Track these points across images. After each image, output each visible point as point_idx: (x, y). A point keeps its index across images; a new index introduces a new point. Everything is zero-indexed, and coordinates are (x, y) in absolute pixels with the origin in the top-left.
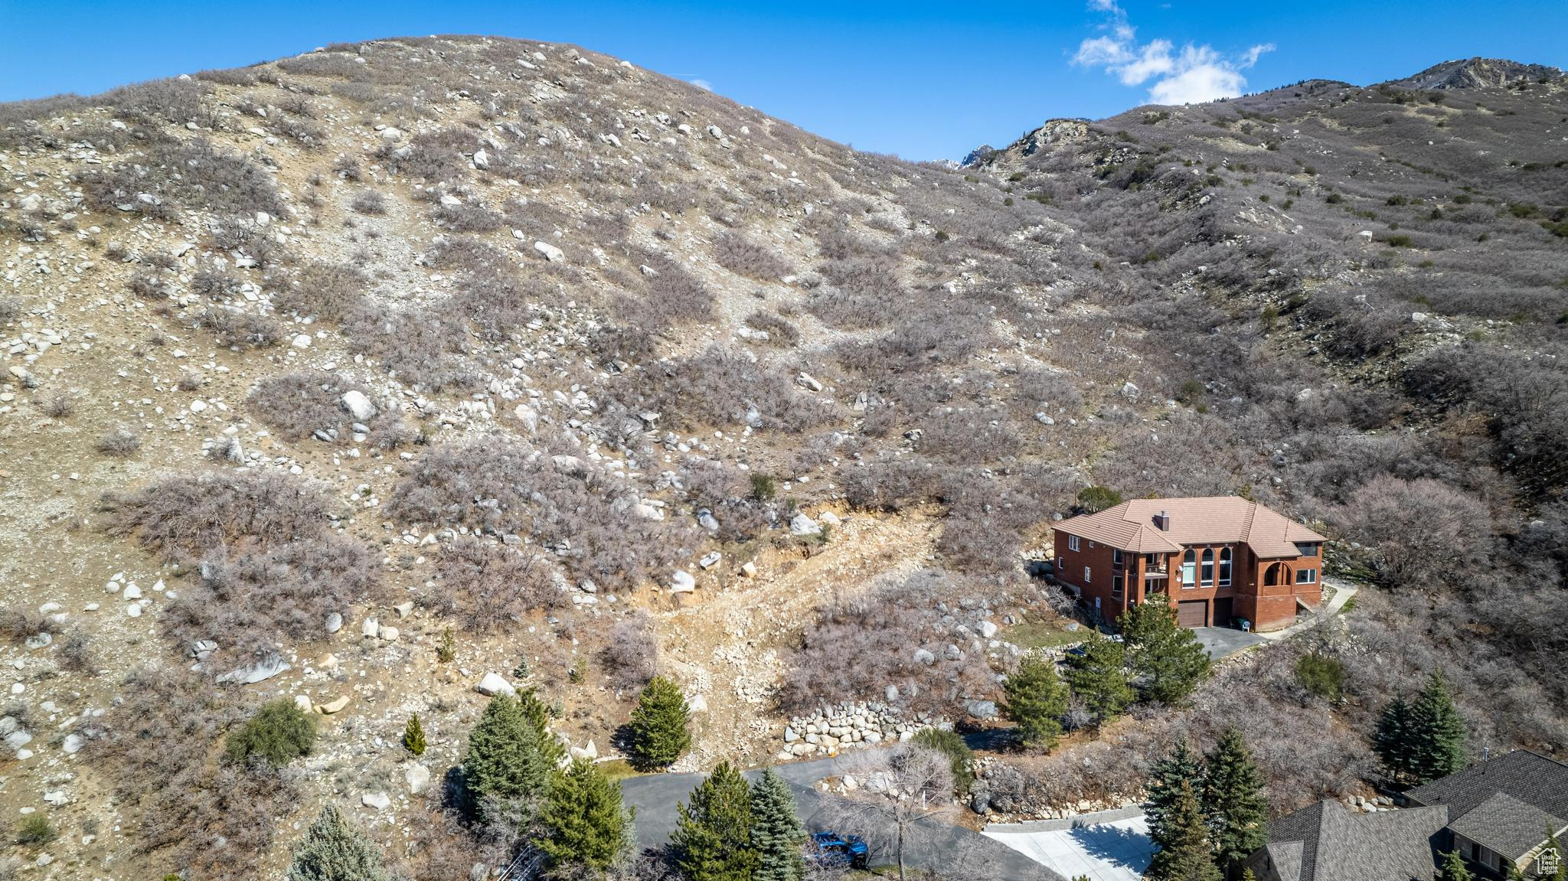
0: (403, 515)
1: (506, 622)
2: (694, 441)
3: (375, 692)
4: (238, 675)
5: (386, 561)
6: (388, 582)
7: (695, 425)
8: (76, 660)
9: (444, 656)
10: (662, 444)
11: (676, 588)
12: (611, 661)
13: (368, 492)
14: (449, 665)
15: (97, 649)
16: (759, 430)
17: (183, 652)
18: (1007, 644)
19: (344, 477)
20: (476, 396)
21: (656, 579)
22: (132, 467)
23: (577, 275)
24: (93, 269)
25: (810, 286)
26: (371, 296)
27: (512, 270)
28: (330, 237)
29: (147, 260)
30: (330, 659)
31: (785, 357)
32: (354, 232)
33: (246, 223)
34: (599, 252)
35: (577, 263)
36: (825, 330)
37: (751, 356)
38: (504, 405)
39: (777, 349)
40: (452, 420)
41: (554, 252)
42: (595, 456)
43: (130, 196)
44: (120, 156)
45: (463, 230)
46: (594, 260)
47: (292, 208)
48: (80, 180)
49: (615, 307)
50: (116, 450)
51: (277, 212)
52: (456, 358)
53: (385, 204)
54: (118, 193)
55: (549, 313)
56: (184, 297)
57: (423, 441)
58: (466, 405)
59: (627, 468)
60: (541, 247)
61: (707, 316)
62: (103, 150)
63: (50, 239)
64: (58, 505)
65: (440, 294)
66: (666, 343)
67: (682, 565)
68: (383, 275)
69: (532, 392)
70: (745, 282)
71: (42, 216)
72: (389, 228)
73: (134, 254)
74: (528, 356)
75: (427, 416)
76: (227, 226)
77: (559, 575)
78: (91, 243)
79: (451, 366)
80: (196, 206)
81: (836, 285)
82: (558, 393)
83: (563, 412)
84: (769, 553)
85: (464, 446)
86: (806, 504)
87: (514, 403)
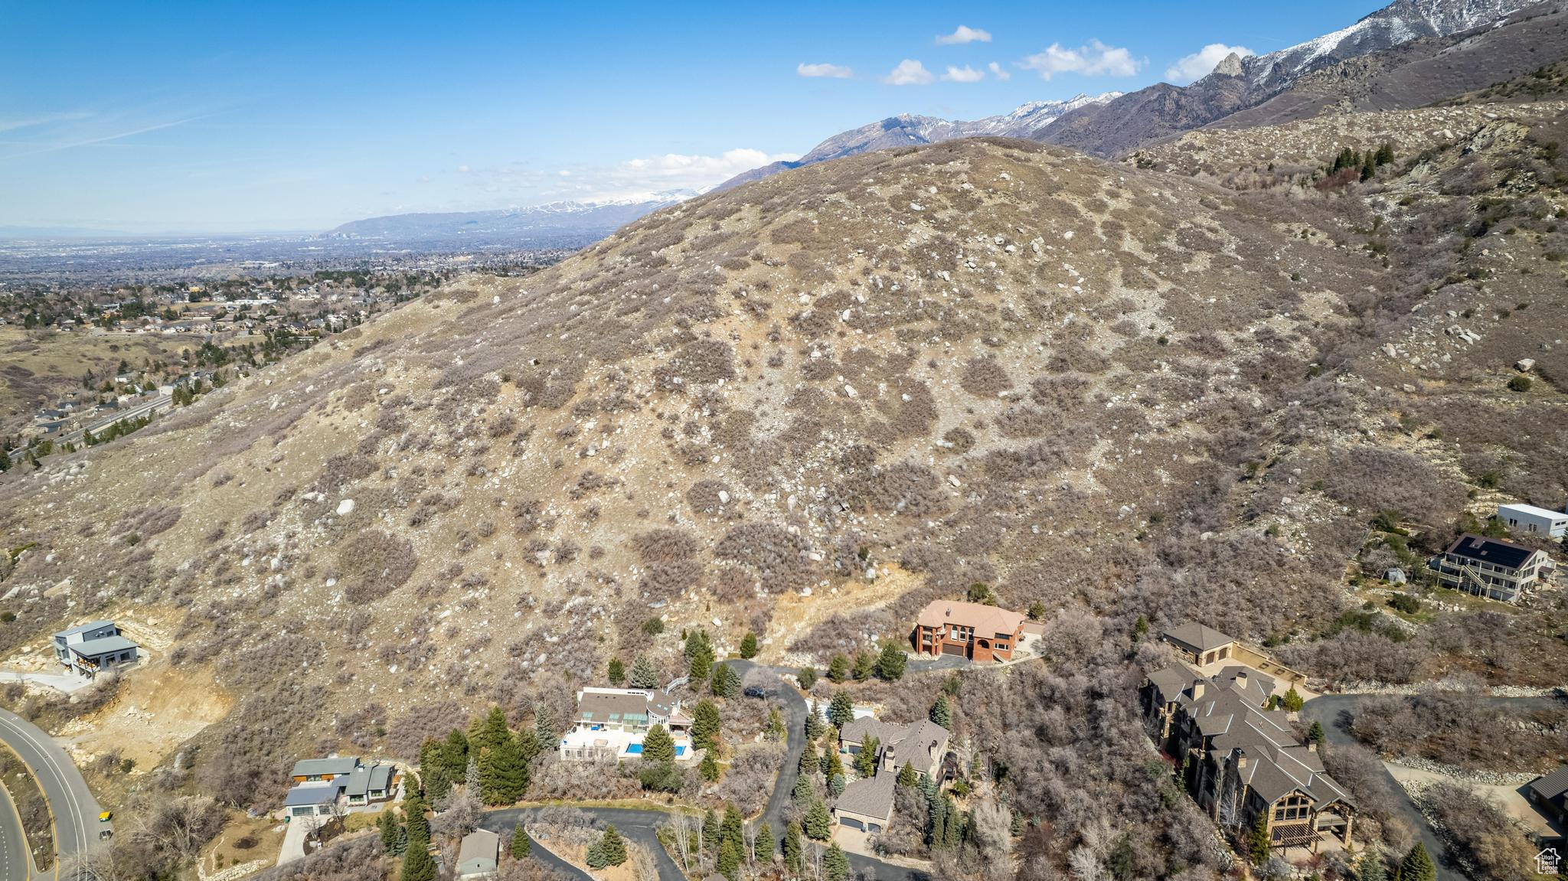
0: (721, 553)
1: (730, 601)
2: (861, 519)
4: (652, 605)
5: (706, 571)
6: (704, 579)
7: (868, 508)
8: (618, 592)
9: (708, 609)
11: (802, 594)
12: (754, 622)
13: (712, 540)
14: (708, 612)
15: (624, 590)
16: (899, 513)
17: (641, 595)
19: (708, 531)
20: (773, 492)
21: (796, 590)
22: (646, 522)
23: (859, 407)
24: (651, 425)
25: (1016, 399)
26: (753, 430)
27: (825, 407)
28: (749, 388)
29: (670, 418)
30: (678, 604)
31: (954, 461)
32: (762, 383)
33: (713, 387)
34: (883, 386)
35: (863, 398)
36: (996, 439)
37: (932, 460)
38: (784, 496)
39: (951, 456)
40: (757, 505)
41: (851, 391)
42: (811, 524)
43: (671, 380)
44: (673, 353)
45: (813, 378)
46: (876, 394)
47: (738, 371)
48: (656, 372)
49: (868, 429)
50: (643, 515)
51: (730, 375)
52: (774, 469)
53: (784, 358)
54: (667, 378)
55: (831, 437)
56: (679, 437)
57: (740, 516)
58: (767, 496)
59: (822, 533)
60: (849, 389)
61: (924, 431)
62: (667, 350)
63: (640, 409)
64: (623, 537)
65: (784, 427)
66: (885, 454)
67: (811, 585)
68: (764, 414)
69: (800, 488)
70: (968, 400)
71: (640, 397)
72: (779, 377)
73: (666, 415)
74: (808, 465)
75: (748, 503)
76: (704, 392)
77: (758, 585)
78: (653, 410)
79: (770, 474)
80: (695, 381)
81: (1034, 397)
82: (812, 488)
83: (810, 500)
84: (849, 583)
85: (755, 520)
86: (881, 562)
87: (789, 494)
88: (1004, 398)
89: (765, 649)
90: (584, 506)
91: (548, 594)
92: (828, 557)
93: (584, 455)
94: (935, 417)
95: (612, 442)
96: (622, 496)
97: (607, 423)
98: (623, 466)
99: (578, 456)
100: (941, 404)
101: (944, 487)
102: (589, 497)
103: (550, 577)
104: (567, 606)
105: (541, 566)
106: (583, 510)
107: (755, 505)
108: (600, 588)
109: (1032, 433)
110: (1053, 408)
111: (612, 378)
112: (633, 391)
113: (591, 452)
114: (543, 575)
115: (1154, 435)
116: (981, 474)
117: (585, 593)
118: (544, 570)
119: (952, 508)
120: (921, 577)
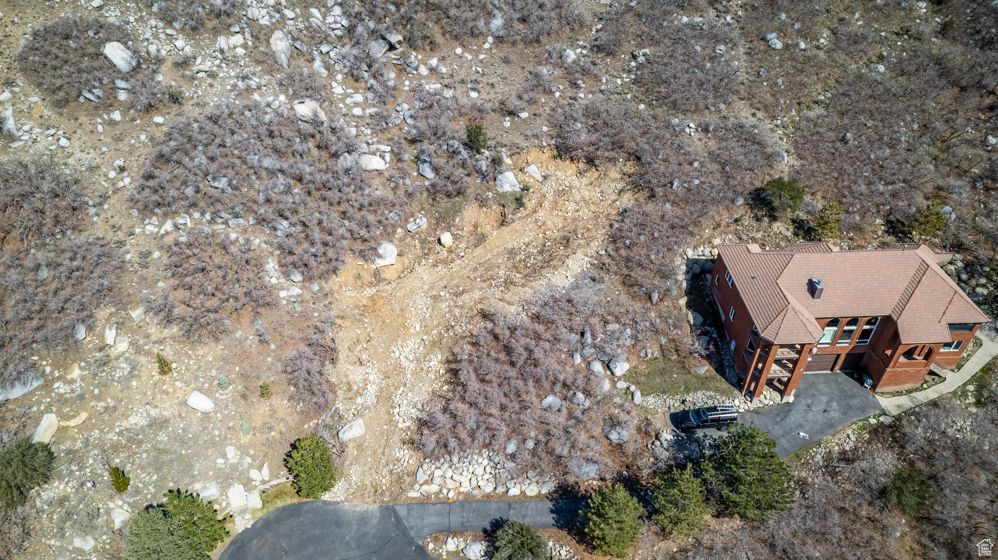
0: (147, 201)
2: (434, 62)
3: (106, 409)
5: (128, 257)
7: (439, 39)
9: (164, 367)
10: (403, 69)
11: (380, 262)
13: (122, 169)
14: (167, 378)
16: (499, 39)
18: (633, 388)
19: (104, 149)
20: (233, 29)
21: (362, 254)
30: (76, 373)
38: (260, 35)
40: (207, 65)
42: (338, 90)
57: (176, 99)
58: (222, 42)
59: (365, 105)
67: (389, 235)
69: (289, 14)
75: (184, 63)
77: (271, 265)
82: (314, 11)
83: (317, 36)
84: (470, 213)
85: (213, 101)
86: (516, 151)
87: (271, 30)
89: (351, 451)
92: (398, 157)
107: (203, 64)
119: (588, 18)
120: (614, 174)
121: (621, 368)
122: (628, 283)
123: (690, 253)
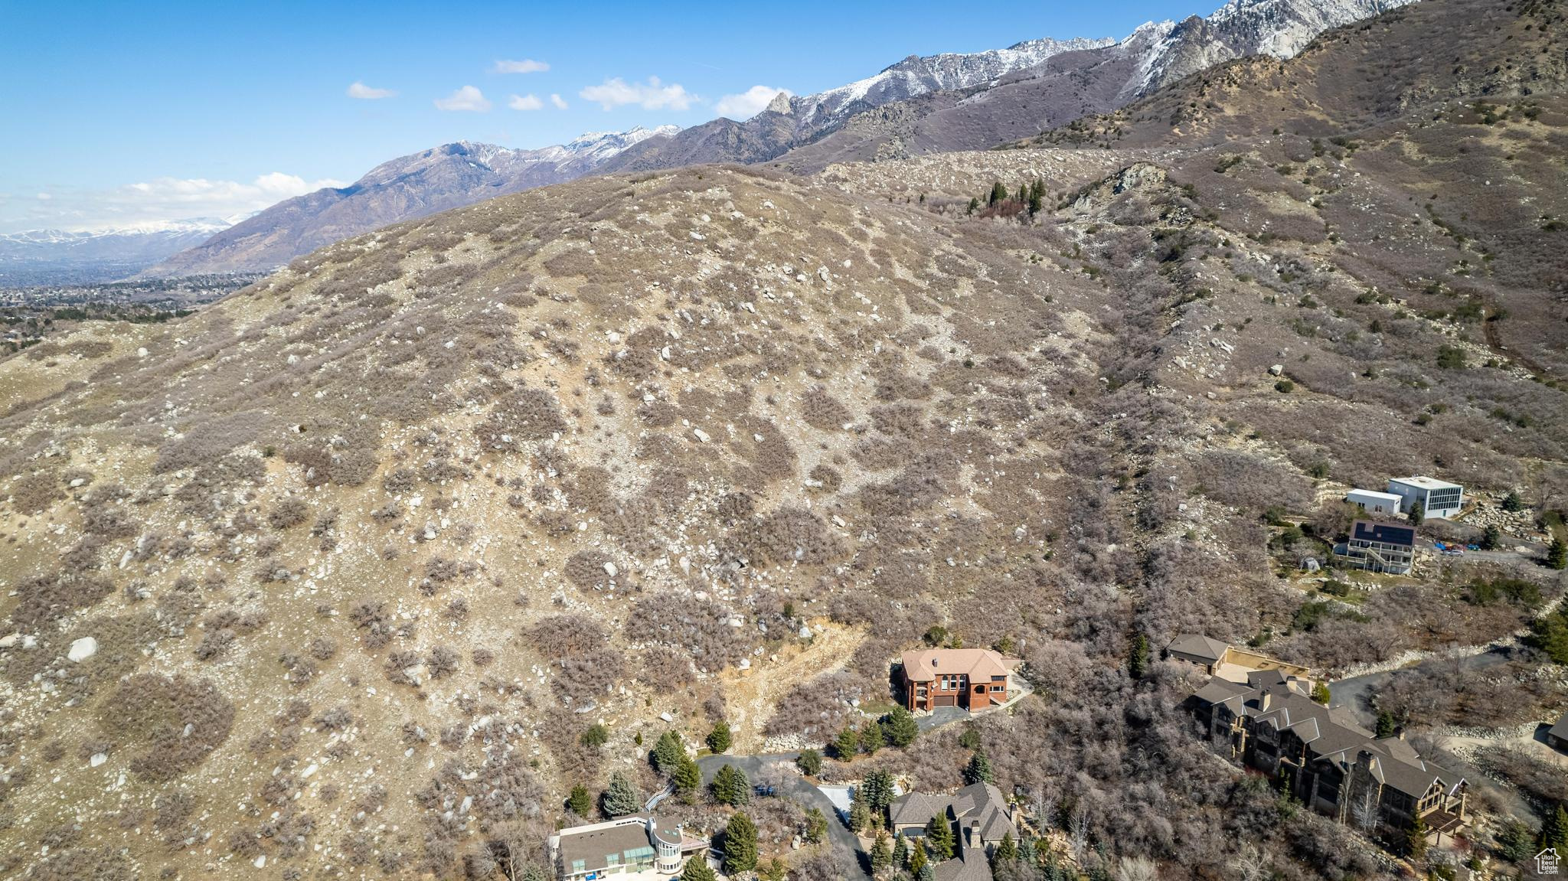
0: (631, 635)
1: (671, 690)
2: (765, 574)
3: (625, 718)
4: (580, 710)
5: (626, 658)
6: (628, 669)
7: (768, 562)
8: (529, 701)
9: (648, 703)
10: (748, 577)
11: (741, 667)
12: (708, 707)
13: (617, 621)
14: (650, 708)
15: (536, 699)
16: (801, 562)
17: (561, 700)
18: (861, 711)
19: (607, 612)
20: (662, 556)
21: (733, 663)
22: (529, 611)
23: (716, 452)
24: (493, 494)
25: (861, 431)
26: (611, 488)
27: (681, 455)
28: (589, 440)
29: (513, 483)
30: (609, 704)
31: (829, 500)
32: (600, 434)
33: (550, 444)
34: (731, 427)
35: (717, 441)
36: (860, 473)
37: (808, 503)
38: (675, 559)
39: (825, 495)
40: (651, 574)
41: (704, 437)
42: (715, 587)
43: (498, 438)
44: (489, 407)
45: (657, 423)
46: (727, 436)
47: (568, 422)
48: (476, 431)
49: (735, 476)
50: (521, 603)
51: (562, 428)
52: (653, 529)
53: (614, 404)
54: (493, 437)
55: (699, 487)
56: (530, 504)
57: (639, 589)
58: (657, 562)
59: (730, 594)
60: (698, 432)
61: (788, 472)
62: (481, 404)
63: (473, 477)
64: (508, 633)
65: (646, 481)
66: (761, 500)
67: (745, 654)
68: (616, 469)
69: (688, 548)
70: (818, 435)
71: (467, 461)
72: (617, 426)
73: (507, 480)
74: (687, 522)
75: (640, 573)
76: (542, 449)
77: (692, 665)
78: (489, 476)
79: (651, 536)
80: (527, 437)
81: (878, 428)
82: (701, 547)
83: (702, 560)
84: (786, 648)
85: (656, 591)
86: (810, 618)
87: (679, 557)
88: (850, 430)
89: (735, 737)
90: (445, 602)
91: (439, 720)
92: (748, 621)
93: (421, 538)
94: (793, 456)
95: (452, 520)
96: (487, 583)
97: (437, 496)
98: (475, 546)
99: (413, 542)
100: (794, 442)
101: (832, 529)
102: (447, 590)
103: (432, 697)
104: (470, 731)
105: (416, 685)
106: (444, 608)
107: (649, 573)
108: (505, 701)
109: (892, 464)
110: (898, 435)
111: (423, 442)
112: (456, 456)
113: (431, 535)
114: (422, 697)
115: (1007, 456)
116: (861, 510)
117: (488, 710)
118: (422, 690)
119: (851, 550)
120: (860, 628)
121: (856, 703)
122: (861, 671)
123: (893, 661)
